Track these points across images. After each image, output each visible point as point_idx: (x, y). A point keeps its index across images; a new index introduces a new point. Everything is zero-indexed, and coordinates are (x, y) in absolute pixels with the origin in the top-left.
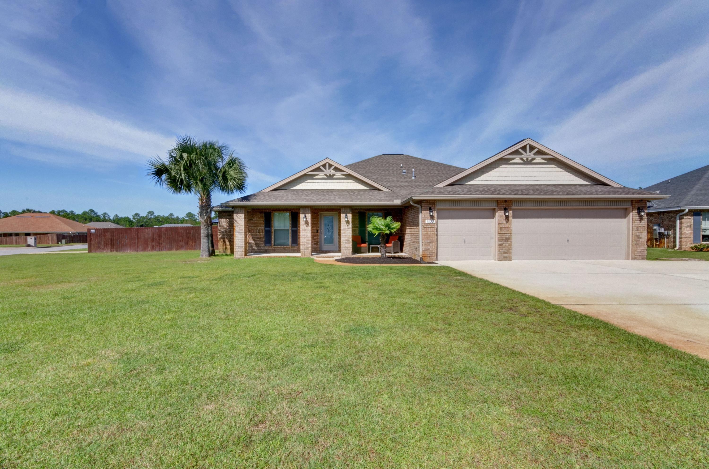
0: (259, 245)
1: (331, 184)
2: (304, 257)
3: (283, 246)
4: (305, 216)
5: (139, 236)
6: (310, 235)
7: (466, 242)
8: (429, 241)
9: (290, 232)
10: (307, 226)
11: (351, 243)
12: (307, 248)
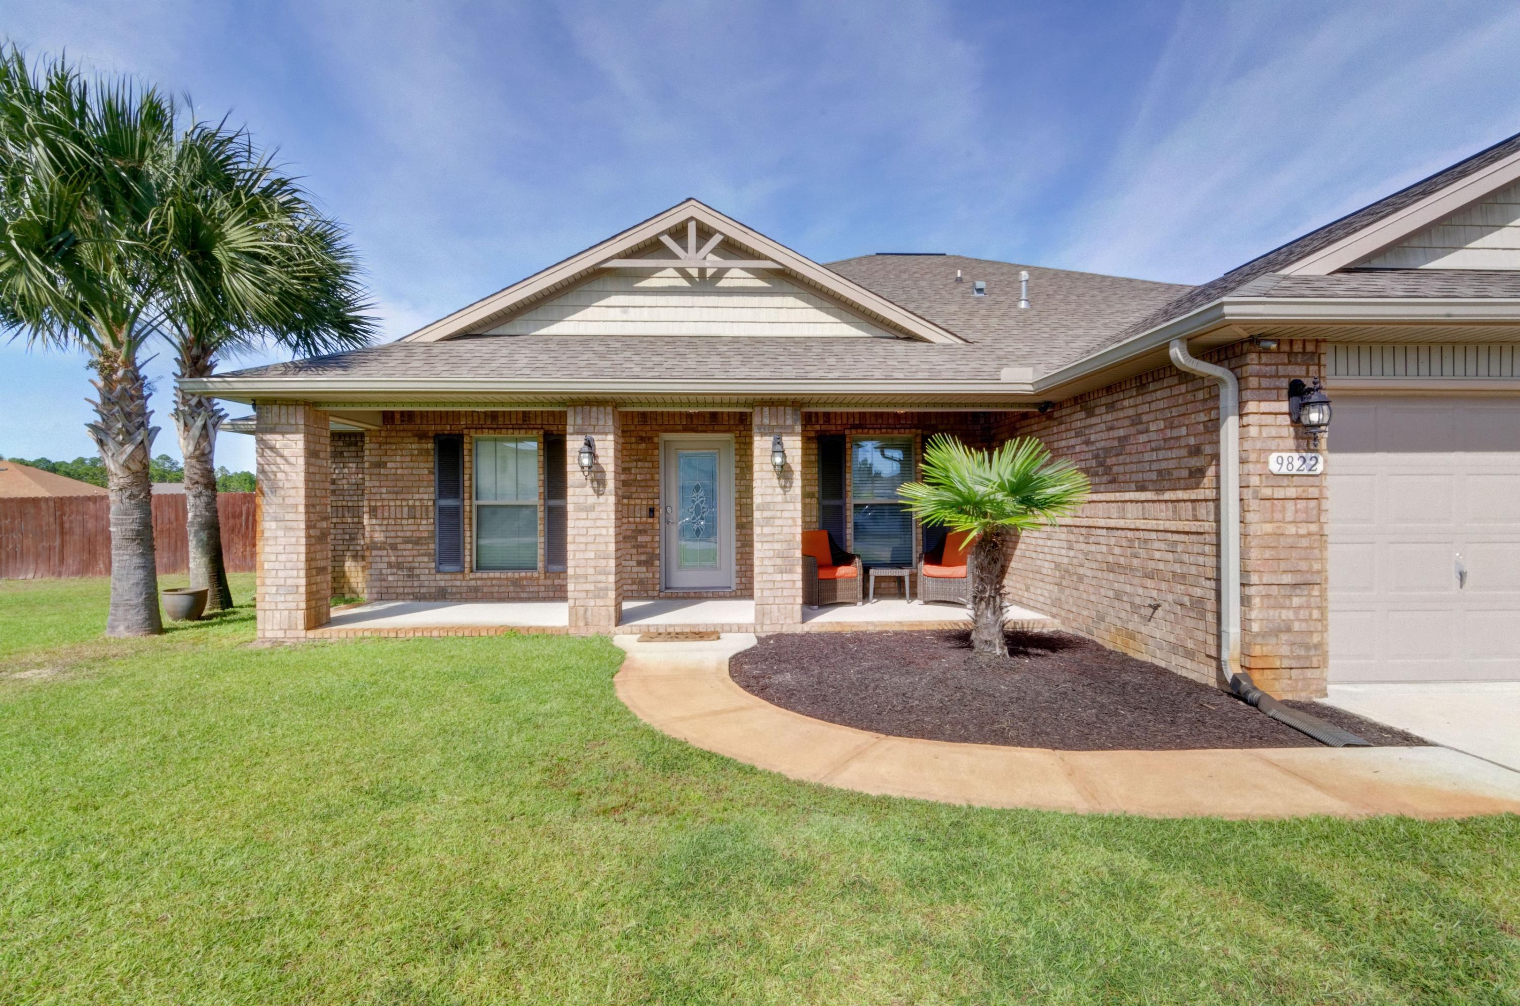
0: (411, 569)
1: (707, 314)
2: (583, 632)
3: (510, 574)
4: (589, 444)
5: (67, 525)
6: (612, 531)
7: (1469, 581)
8: (1287, 579)
9: (540, 515)
10: (599, 494)
11: (799, 569)
12: (599, 593)
